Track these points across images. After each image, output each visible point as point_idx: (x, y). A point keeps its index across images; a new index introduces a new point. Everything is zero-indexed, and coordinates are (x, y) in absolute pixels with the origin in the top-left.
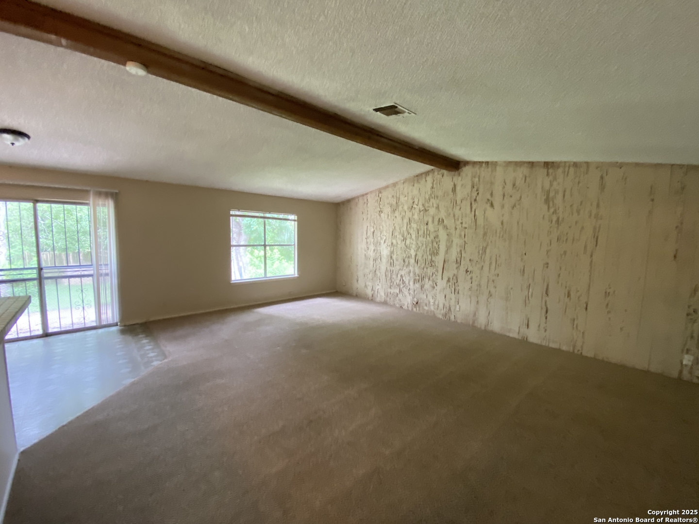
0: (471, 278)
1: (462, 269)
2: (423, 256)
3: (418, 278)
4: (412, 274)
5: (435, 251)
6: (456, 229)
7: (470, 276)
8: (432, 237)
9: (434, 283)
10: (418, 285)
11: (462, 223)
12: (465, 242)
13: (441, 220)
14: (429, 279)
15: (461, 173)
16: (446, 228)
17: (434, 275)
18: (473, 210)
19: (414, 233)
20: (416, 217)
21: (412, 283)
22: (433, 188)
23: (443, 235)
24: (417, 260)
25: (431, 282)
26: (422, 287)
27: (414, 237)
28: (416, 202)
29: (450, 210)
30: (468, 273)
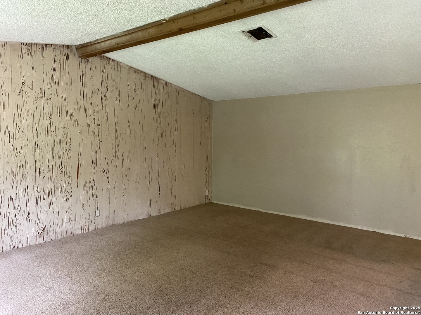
0: (108, 178)
1: (99, 169)
2: (48, 161)
3: (42, 193)
4: (31, 191)
5: (65, 153)
6: (89, 125)
7: (107, 176)
8: (60, 134)
9: (68, 194)
10: (44, 204)
11: (94, 119)
12: (99, 140)
13: (69, 114)
14: (60, 191)
15: (89, 63)
16: (76, 123)
17: (67, 184)
18: (104, 105)
19: (30, 129)
20: (30, 104)
21: (32, 203)
22: (54, 69)
23: (73, 131)
24: (38, 169)
25: (63, 194)
26: (51, 204)
27: (29, 135)
28: (28, 83)
29: (80, 103)
30: (105, 172)
